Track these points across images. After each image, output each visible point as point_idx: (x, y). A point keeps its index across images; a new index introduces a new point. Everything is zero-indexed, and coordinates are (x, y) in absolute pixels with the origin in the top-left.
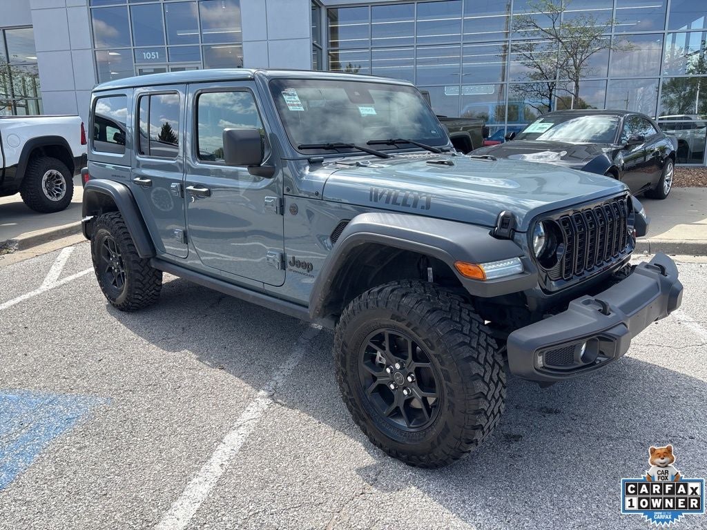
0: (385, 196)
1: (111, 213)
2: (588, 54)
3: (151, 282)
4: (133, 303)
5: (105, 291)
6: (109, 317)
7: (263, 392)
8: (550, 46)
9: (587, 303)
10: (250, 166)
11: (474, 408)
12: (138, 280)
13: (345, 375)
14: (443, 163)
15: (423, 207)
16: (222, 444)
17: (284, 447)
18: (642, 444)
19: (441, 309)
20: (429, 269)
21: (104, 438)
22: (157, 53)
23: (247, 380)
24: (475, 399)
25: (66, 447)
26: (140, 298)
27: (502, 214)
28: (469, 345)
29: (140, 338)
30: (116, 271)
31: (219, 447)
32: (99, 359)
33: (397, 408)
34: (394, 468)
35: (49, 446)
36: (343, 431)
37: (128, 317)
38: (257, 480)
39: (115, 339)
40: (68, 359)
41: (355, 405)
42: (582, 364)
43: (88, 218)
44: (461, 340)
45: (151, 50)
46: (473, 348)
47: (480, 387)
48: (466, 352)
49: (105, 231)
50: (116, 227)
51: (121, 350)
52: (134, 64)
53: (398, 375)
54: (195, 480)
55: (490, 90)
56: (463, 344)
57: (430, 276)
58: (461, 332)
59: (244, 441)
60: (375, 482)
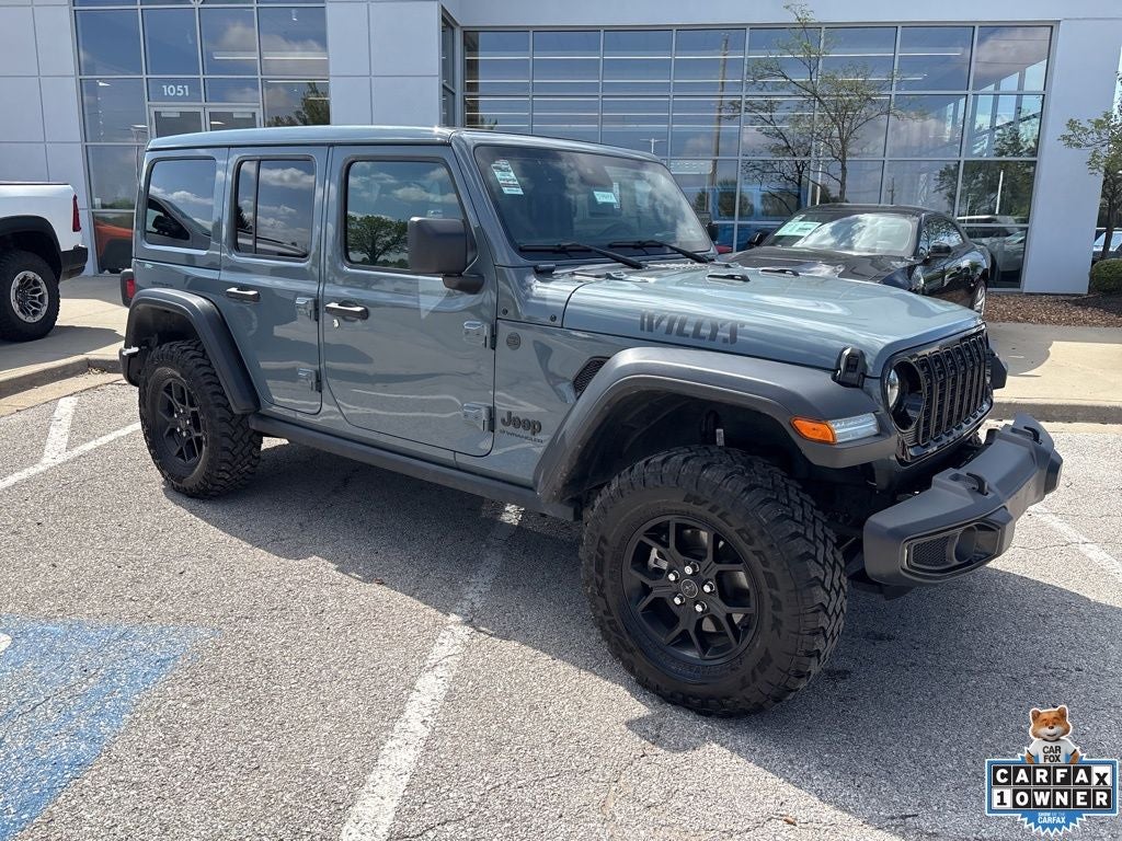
0: (665, 323)
1: (179, 343)
2: (860, 122)
3: (245, 452)
4: (214, 485)
5: (161, 467)
6: (172, 507)
7: (455, 616)
8: (801, 106)
9: (956, 478)
10: (447, 275)
11: (811, 625)
12: (226, 449)
13: (601, 586)
14: (732, 277)
15: (725, 340)
16: (414, 692)
17: (511, 695)
18: (1015, 679)
19: (761, 487)
20: (718, 430)
21: (228, 688)
22: (186, 87)
23: (424, 599)
24: (814, 612)
25: (170, 702)
26: (227, 476)
27: (847, 352)
28: (804, 536)
29: (235, 540)
30: (184, 434)
31: (412, 697)
32: (178, 571)
33: (685, 633)
34: (678, 719)
35: (141, 701)
36: (591, 670)
37: (205, 507)
38: (483, 740)
39: (195, 542)
40: (127, 572)
41: (617, 630)
42: (956, 562)
43: (136, 350)
44: (794, 529)
45: (176, 82)
46: (809, 541)
47: (820, 595)
48: (800, 547)
49: (169, 371)
50: (192, 364)
51: (210, 557)
52: (147, 103)
53: (688, 584)
54: (390, 744)
55: (705, 167)
56: (795, 535)
57: (720, 441)
58: (792, 518)
59: (448, 687)
60: (657, 740)
